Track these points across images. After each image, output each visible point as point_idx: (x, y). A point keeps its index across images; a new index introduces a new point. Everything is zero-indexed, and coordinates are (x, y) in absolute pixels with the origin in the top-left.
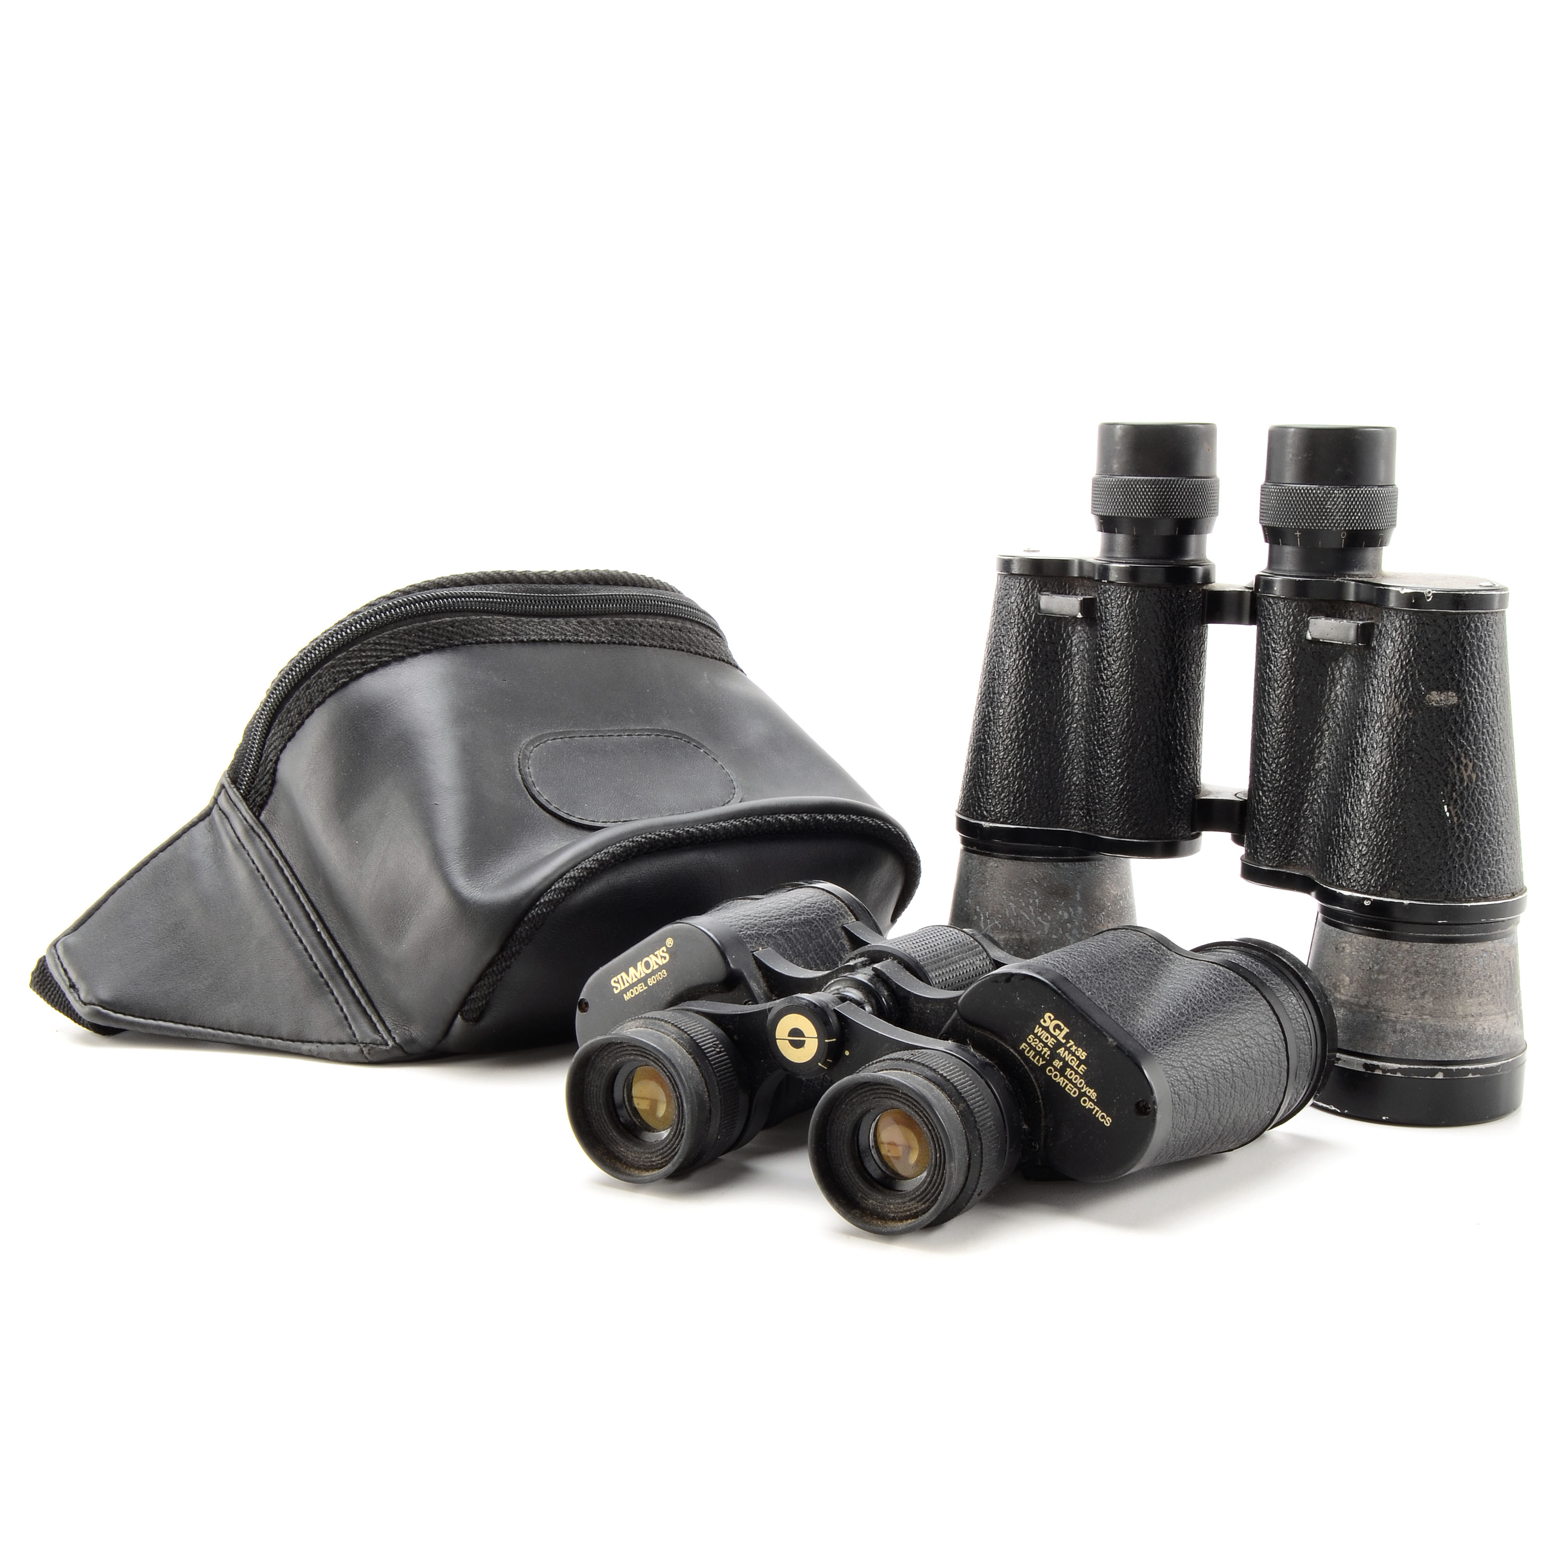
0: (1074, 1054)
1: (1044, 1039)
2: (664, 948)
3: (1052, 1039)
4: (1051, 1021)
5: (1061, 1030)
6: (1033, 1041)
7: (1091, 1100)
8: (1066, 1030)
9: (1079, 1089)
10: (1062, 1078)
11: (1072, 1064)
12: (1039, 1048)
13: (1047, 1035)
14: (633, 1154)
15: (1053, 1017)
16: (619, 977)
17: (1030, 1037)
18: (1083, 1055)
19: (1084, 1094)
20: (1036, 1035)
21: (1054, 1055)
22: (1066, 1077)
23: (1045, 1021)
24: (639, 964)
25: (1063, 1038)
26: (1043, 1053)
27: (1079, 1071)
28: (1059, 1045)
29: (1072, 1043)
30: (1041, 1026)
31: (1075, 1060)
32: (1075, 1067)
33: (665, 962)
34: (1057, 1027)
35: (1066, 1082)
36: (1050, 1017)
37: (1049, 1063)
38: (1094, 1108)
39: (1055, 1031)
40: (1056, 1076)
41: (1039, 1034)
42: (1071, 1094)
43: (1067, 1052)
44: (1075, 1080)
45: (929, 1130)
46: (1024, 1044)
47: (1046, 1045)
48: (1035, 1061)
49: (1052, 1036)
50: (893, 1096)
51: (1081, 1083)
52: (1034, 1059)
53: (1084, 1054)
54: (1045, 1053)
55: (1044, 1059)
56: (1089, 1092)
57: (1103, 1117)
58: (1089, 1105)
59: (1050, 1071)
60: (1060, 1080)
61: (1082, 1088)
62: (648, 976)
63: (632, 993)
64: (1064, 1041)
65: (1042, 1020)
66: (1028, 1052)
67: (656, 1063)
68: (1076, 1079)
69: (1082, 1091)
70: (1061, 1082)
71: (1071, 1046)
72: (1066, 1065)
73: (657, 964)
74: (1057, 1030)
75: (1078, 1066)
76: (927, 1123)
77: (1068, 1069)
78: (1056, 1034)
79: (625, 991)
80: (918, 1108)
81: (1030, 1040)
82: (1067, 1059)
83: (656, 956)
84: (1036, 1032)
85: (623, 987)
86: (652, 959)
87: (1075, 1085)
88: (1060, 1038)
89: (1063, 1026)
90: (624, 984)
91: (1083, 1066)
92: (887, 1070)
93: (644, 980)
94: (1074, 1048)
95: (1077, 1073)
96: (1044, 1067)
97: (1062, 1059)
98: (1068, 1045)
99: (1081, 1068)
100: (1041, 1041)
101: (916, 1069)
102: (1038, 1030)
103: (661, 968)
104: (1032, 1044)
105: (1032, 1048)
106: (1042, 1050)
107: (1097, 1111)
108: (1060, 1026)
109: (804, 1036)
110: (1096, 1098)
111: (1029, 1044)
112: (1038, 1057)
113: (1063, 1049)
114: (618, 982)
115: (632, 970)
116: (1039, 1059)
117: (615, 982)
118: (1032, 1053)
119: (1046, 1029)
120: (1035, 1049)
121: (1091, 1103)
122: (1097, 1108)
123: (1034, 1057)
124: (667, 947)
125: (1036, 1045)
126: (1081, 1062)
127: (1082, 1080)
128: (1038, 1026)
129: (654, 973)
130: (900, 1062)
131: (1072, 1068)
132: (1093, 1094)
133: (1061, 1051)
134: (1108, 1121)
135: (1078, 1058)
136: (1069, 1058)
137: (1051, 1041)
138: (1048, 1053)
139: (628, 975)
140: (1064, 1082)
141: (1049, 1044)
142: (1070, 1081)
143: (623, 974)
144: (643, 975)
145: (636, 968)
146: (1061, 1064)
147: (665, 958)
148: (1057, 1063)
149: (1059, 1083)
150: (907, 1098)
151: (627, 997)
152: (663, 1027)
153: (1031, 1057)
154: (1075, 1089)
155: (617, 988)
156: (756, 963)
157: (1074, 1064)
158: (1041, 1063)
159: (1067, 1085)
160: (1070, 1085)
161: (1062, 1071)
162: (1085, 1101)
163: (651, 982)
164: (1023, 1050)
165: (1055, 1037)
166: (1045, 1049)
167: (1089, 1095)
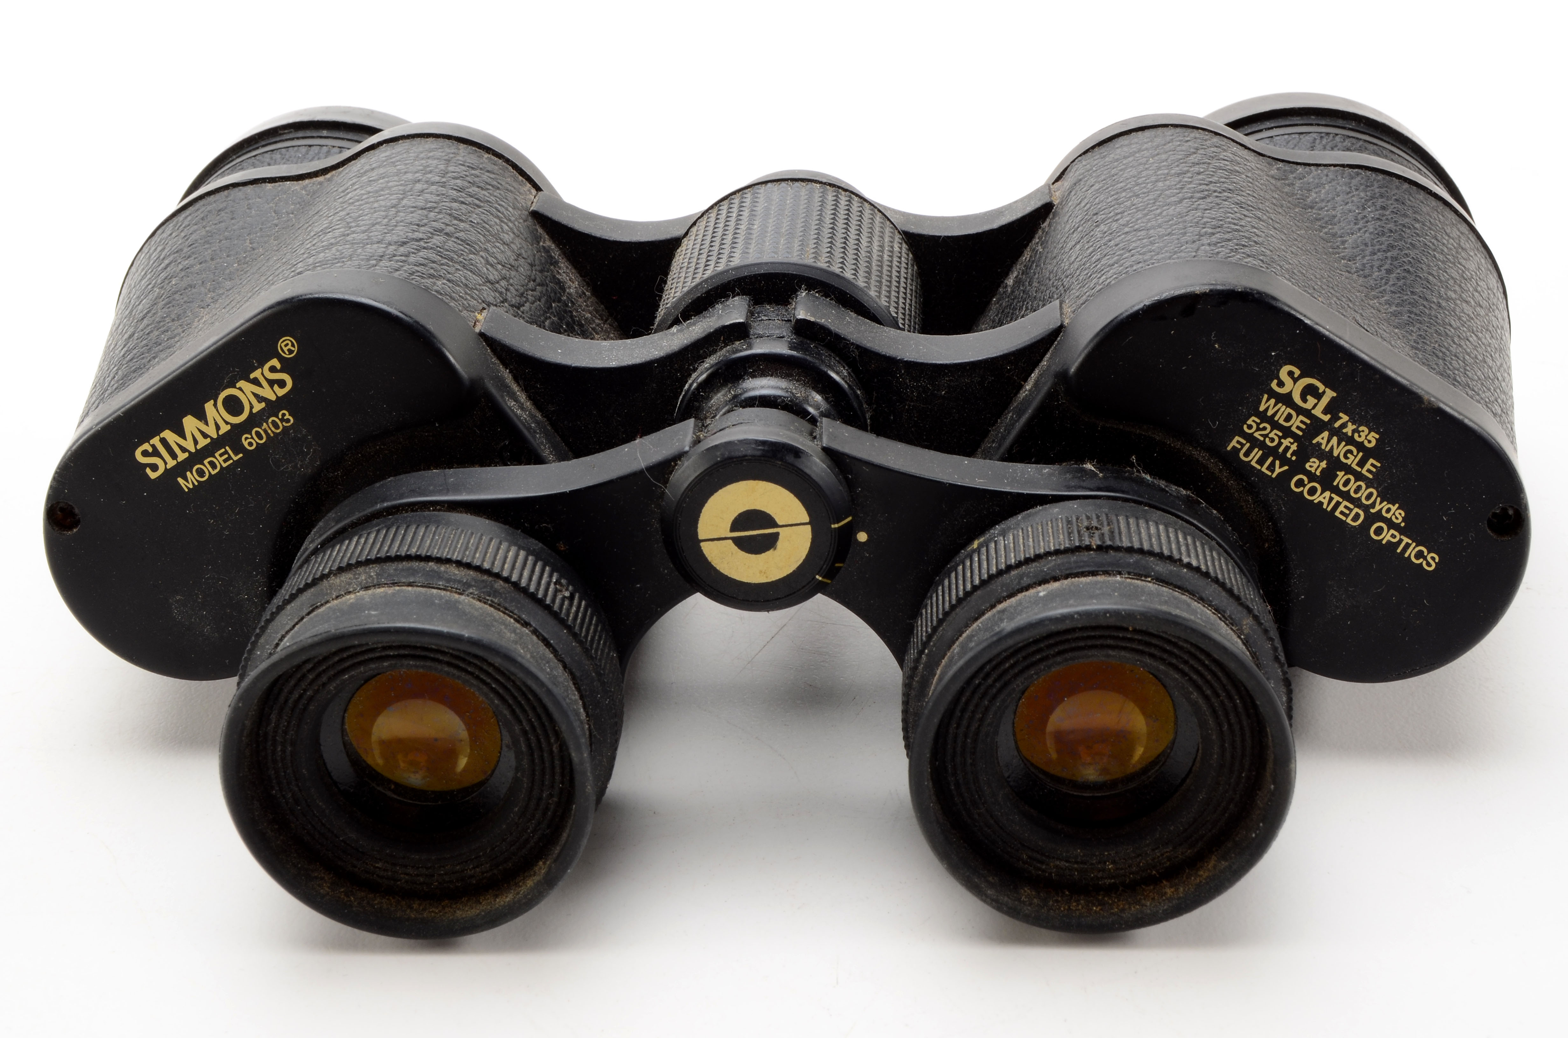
0: (1350, 441)
1: (1281, 421)
2: (275, 362)
3: (1301, 418)
4: (1295, 381)
5: (1319, 396)
6: (1258, 429)
7: (1391, 525)
8: (1330, 394)
9: (1366, 509)
10: (1327, 494)
11: (1349, 462)
12: (1272, 440)
13: (1289, 410)
14: (410, 871)
15: (1297, 372)
16: (156, 441)
17: (1250, 422)
18: (1369, 438)
19: (1379, 517)
20: (1264, 417)
21: (1307, 450)
22: (1336, 490)
23: (1281, 384)
24: (209, 406)
25: (1325, 412)
26: (1281, 450)
27: (1364, 472)
28: (1316, 426)
29: (1345, 418)
30: (1272, 394)
31: (1355, 452)
32: (1354, 466)
33: (281, 392)
34: (1309, 391)
35: (1336, 498)
36: (1291, 374)
37: (1298, 467)
38: (1401, 541)
39: (1305, 400)
40: (1312, 491)
41: (1270, 413)
42: (1349, 521)
43: (1335, 440)
44: (1356, 492)
45: (1206, 698)
46: (1237, 438)
47: (1287, 432)
48: (1264, 469)
49: (1300, 411)
50: (1110, 642)
51: (1369, 497)
52: (1262, 464)
53: (1373, 437)
54: (1287, 448)
55: (1284, 461)
56: (1388, 510)
57: (1420, 555)
58: (1388, 536)
59: (1300, 483)
60: (1323, 498)
61: (1373, 505)
62: (237, 431)
63: (201, 473)
64: (1326, 418)
65: (1275, 381)
66: (1247, 454)
67: (457, 667)
68: (1359, 489)
69: (1372, 511)
70: (1326, 502)
71: (1344, 425)
72: (1335, 465)
73: (260, 399)
74: (1309, 397)
75: (1361, 464)
76: (1200, 682)
77: (1341, 474)
78: (1308, 406)
79: (182, 469)
80: (1177, 657)
81: (1250, 427)
82: (1335, 454)
83: (255, 382)
84: (1262, 408)
85: (171, 463)
86: (244, 391)
87: (1357, 502)
88: (1318, 412)
89: (1321, 387)
90: (174, 456)
91: (1371, 461)
92: (1056, 579)
93: (232, 438)
94: (1349, 429)
95: (1359, 477)
96: (1285, 478)
97: (1322, 455)
98: (1337, 425)
99: (1368, 466)
100: (1275, 425)
101: (1129, 564)
102: (1267, 404)
103: (273, 407)
104: (1256, 435)
105: (1254, 443)
106: (1280, 444)
107: (1407, 546)
108: (1317, 388)
109: (775, 525)
110: (1404, 520)
111: (1250, 438)
112: (1270, 459)
113: (1326, 434)
114: (156, 453)
115: (190, 423)
116: (1272, 465)
117: (145, 454)
118: (1257, 454)
119: (1287, 400)
120: (1262, 445)
121: (1392, 531)
122: (1406, 540)
123: (1261, 462)
124: (281, 359)
125: (1265, 436)
126: (1368, 454)
127: (1371, 490)
128: (1266, 396)
129: (254, 420)
130: (1085, 556)
131: (1348, 469)
132: (1397, 514)
133: (1322, 439)
134: (1431, 561)
135: (1360, 446)
136: (1339, 451)
137: (1297, 423)
138: (1294, 447)
139: (182, 435)
140: (1331, 499)
141: (1294, 429)
142: (1346, 496)
143: (169, 435)
144: (225, 428)
145: (201, 416)
146: (1324, 464)
147: (282, 384)
148: (1315, 465)
149: (1321, 503)
150: (1147, 639)
151: (189, 482)
152: (439, 575)
153: (1253, 463)
154: (1356, 510)
155: (154, 468)
156: (494, 351)
157: (1352, 461)
158: (1278, 470)
159: (1338, 504)
160: (1345, 503)
161: (1326, 481)
162: (1379, 531)
163: (249, 441)
164: (1236, 451)
165: (1307, 413)
166: (1286, 442)
167: (1388, 516)
